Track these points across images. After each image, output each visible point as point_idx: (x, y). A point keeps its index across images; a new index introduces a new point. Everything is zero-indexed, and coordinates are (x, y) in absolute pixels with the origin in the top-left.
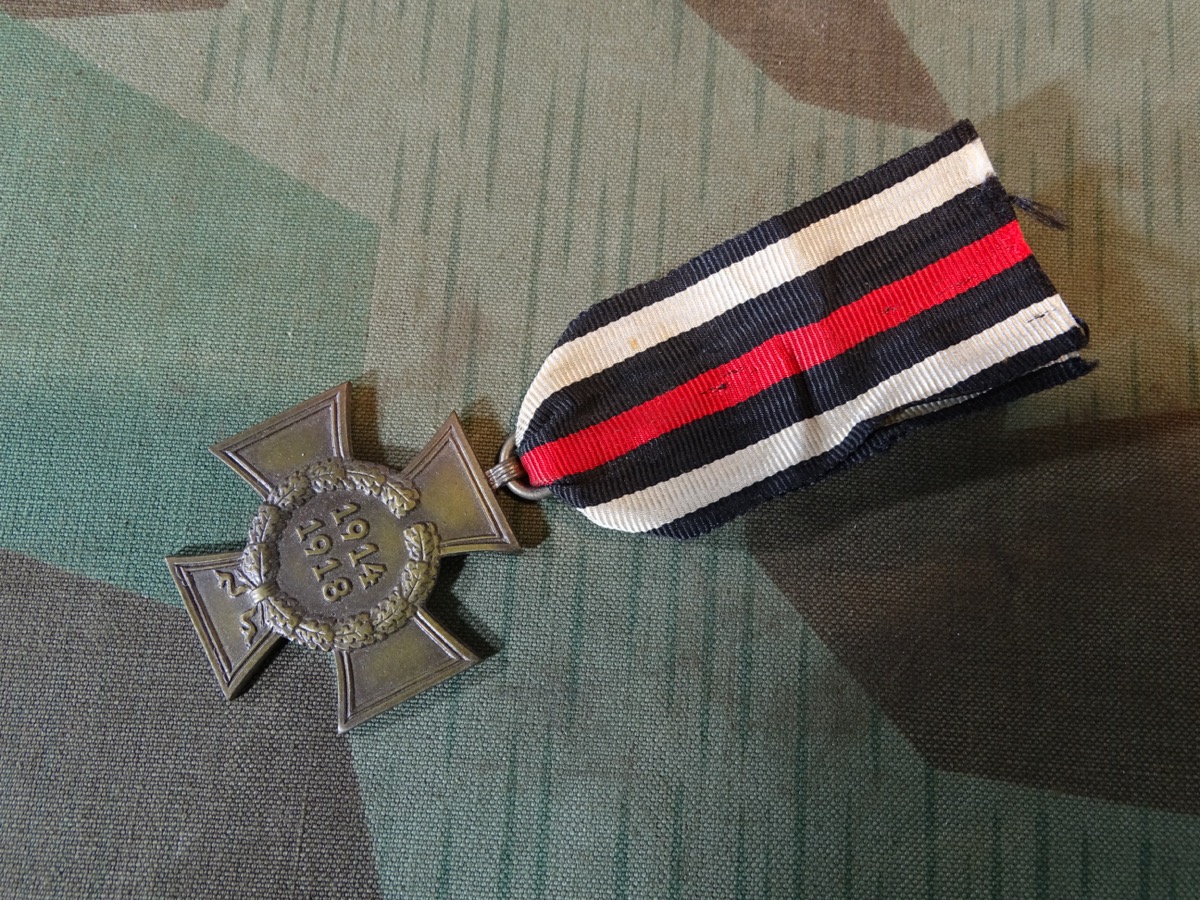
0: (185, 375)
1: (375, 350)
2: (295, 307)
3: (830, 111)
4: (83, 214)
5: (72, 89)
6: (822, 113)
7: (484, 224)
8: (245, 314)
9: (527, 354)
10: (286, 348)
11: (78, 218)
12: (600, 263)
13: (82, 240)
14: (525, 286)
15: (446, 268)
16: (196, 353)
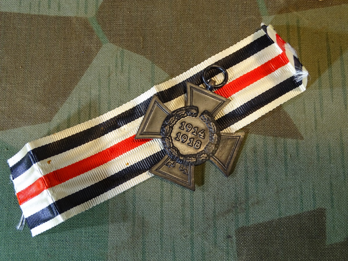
0: (51, 251)
1: (111, 237)
2: (84, 224)
3: (257, 135)
4: (13, 198)
5: (6, 156)
6: (255, 136)
7: (143, 189)
8: (68, 228)
9: (162, 233)
10: (82, 239)
11: (12, 200)
12: (183, 198)
13: (14, 207)
14: (159, 209)
15: (132, 205)
16: (54, 243)
